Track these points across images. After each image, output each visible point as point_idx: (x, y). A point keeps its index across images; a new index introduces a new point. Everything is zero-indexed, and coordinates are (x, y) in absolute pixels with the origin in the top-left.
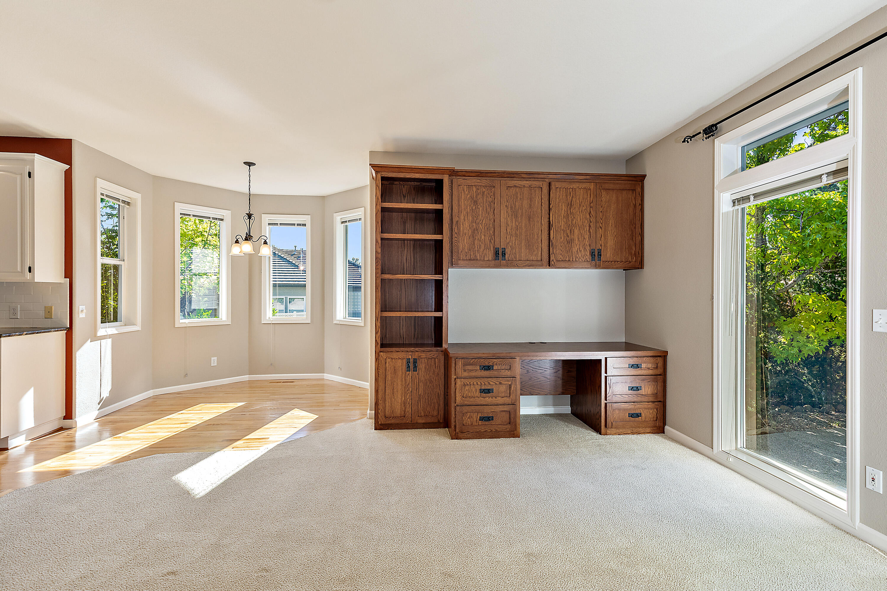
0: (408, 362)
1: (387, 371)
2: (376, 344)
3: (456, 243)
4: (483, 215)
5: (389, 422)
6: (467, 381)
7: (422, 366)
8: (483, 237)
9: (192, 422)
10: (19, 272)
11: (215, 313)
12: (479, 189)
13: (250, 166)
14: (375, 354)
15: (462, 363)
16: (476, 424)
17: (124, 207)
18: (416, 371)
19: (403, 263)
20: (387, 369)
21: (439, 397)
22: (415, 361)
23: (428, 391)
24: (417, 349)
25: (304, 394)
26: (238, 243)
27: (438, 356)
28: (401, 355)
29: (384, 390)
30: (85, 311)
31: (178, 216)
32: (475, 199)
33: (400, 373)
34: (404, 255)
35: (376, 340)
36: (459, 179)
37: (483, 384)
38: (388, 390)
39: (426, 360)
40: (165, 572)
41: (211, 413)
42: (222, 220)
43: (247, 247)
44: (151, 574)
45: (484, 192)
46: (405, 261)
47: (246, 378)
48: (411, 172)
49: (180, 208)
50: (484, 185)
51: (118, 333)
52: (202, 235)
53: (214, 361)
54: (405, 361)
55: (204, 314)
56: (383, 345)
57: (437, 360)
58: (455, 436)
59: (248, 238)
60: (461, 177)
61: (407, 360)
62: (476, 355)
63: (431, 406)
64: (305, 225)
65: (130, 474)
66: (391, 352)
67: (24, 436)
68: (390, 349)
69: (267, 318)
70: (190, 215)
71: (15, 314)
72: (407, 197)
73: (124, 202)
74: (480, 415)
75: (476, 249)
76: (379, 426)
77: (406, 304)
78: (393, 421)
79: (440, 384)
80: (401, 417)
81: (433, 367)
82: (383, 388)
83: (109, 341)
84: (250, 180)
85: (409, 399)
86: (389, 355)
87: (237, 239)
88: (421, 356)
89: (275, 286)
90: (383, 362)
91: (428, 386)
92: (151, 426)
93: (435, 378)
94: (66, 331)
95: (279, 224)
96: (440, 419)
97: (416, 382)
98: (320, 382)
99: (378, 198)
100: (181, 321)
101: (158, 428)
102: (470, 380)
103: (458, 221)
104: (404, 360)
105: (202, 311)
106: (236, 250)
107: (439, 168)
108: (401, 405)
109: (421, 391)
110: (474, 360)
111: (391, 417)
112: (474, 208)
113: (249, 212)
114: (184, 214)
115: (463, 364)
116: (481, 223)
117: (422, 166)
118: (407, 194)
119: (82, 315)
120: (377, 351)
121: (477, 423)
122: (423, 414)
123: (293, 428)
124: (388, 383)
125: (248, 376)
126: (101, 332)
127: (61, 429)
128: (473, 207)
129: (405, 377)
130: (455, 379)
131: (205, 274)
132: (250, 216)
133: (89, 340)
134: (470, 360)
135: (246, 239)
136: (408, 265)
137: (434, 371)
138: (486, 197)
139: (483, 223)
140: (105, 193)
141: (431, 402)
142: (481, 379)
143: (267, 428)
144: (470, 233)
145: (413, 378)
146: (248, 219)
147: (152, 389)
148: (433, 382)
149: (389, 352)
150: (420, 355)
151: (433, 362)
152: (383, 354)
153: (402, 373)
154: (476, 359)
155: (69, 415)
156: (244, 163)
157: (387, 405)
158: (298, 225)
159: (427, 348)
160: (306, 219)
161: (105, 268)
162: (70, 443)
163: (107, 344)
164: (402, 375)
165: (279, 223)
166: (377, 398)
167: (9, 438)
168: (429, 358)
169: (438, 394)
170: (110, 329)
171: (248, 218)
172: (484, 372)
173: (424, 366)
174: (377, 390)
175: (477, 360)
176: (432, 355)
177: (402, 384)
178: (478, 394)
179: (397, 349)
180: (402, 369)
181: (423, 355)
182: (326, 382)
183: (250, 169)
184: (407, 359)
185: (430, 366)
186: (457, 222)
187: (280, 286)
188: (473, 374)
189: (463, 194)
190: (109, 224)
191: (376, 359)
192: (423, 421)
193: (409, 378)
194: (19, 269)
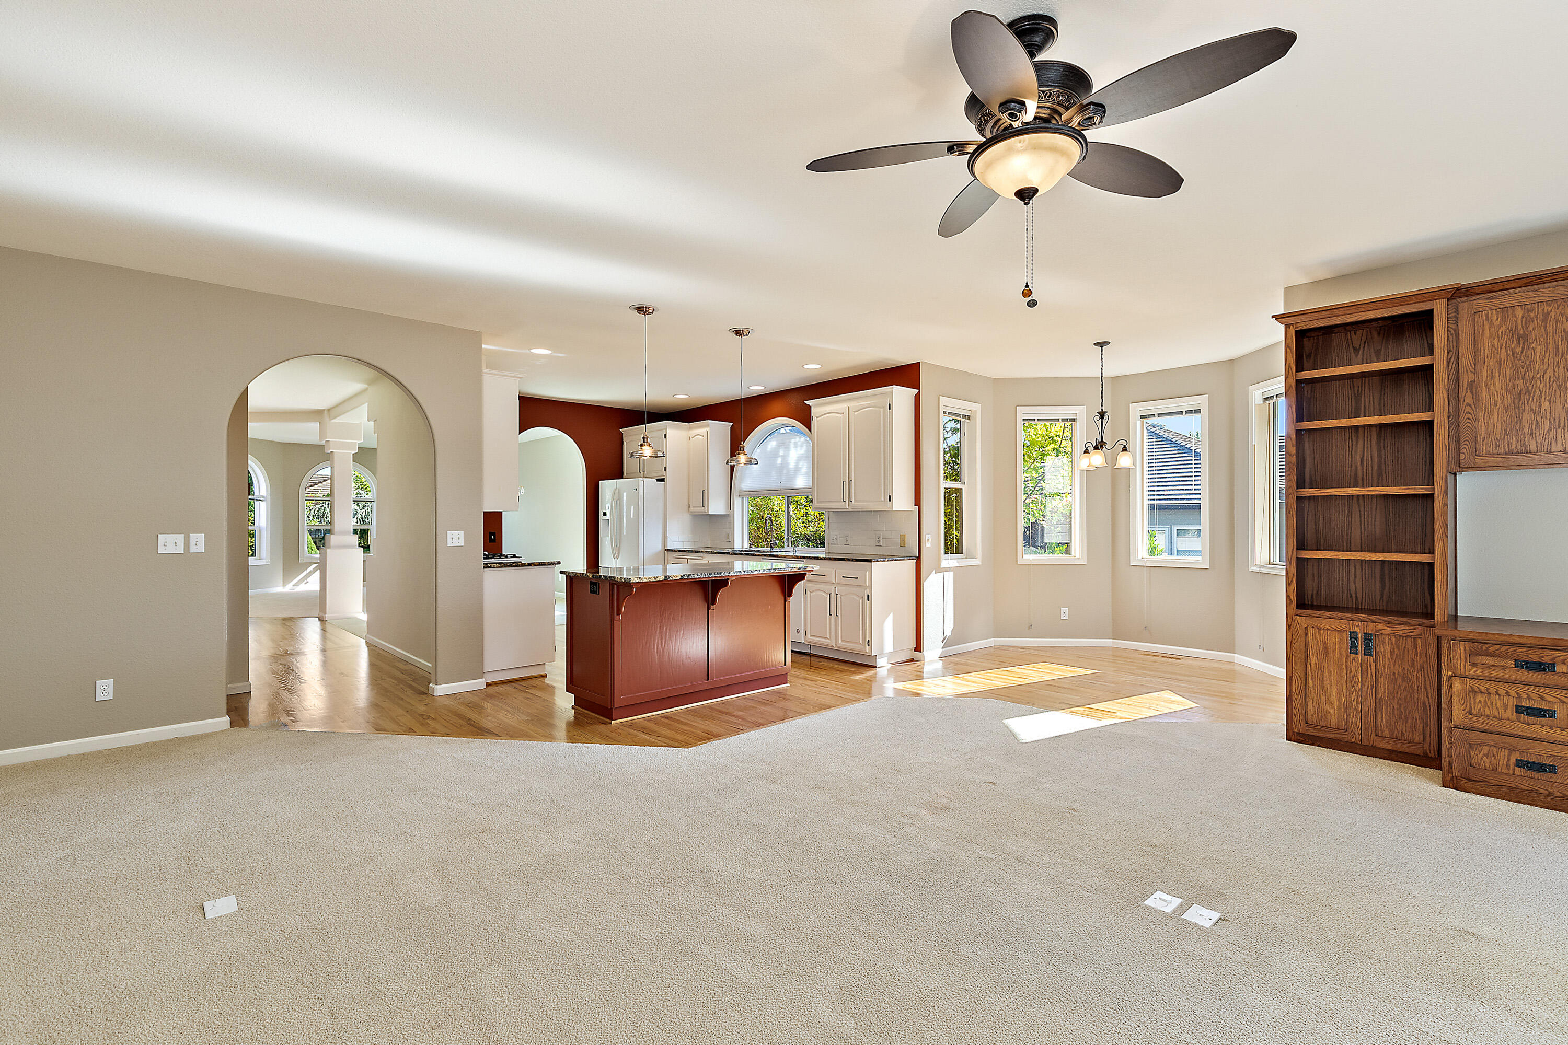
0: (1353, 636)
1: (1309, 648)
2: (1288, 602)
3: (1469, 425)
4: (1546, 360)
5: (1315, 733)
6: (1477, 685)
7: (1384, 648)
8: (1546, 405)
9: (1031, 678)
10: (882, 501)
11: (1067, 547)
12: (1532, 311)
13: (1102, 347)
14: (1287, 617)
15: (1465, 650)
16: (1505, 771)
17: (964, 422)
18: (1371, 655)
19: (1353, 468)
20: (1310, 644)
21: (1425, 710)
22: (1368, 638)
23: (1399, 694)
24: (1373, 617)
25: (1189, 676)
26: (1088, 453)
27: (1421, 635)
28: (1338, 624)
29: (1303, 679)
30: (930, 540)
31: (1020, 422)
32: (1521, 332)
33: (1337, 655)
34: (1356, 452)
35: (1288, 596)
36: (1475, 302)
37: (1525, 696)
38: (1312, 679)
39: (1394, 639)
40: (987, 780)
41: (1053, 673)
42: (1074, 420)
43: (1097, 459)
44: (977, 778)
45: (1546, 315)
46: (1359, 464)
47: (1108, 642)
48: (1357, 311)
49: (1023, 412)
50: (1547, 299)
51: (958, 566)
52: (1054, 441)
53: (1065, 613)
54: (1346, 636)
55: (1056, 549)
56: (1301, 605)
57: (1419, 641)
58: (1451, 783)
59: (1100, 445)
60: (1482, 296)
61: (1350, 635)
62: (1503, 638)
63: (1406, 722)
64: (1198, 411)
65: (966, 709)
66: (1317, 617)
67: (886, 658)
68: (1316, 612)
69: (1140, 558)
70: (1034, 420)
71: (879, 541)
72: (1364, 350)
73: (964, 416)
74: (1517, 756)
75: (1526, 430)
76: (1294, 736)
77: (1363, 539)
78: (1322, 733)
79: (1428, 687)
80: (1339, 729)
81: (1410, 652)
82: (1303, 675)
83: (952, 573)
84: (1102, 365)
85: (1355, 702)
86: (1312, 621)
87: (1087, 448)
88: (1381, 630)
89: (1152, 507)
90: (1302, 633)
91: (1399, 686)
92: (989, 674)
93: (1415, 674)
94: (915, 561)
95: (1156, 416)
96: (1428, 751)
97: (1372, 674)
98: (1228, 667)
99: (1290, 367)
100: (1025, 557)
101: (995, 677)
102: (1487, 685)
103: (1474, 381)
104: (1345, 634)
105: (1054, 545)
106: (1084, 462)
107: (1419, 292)
108: (1339, 708)
109: (1383, 692)
110: (1498, 647)
111: (1317, 726)
112: (1519, 350)
113: (1102, 410)
114: (1028, 420)
115: (1467, 652)
116: (1539, 378)
117: (1379, 298)
118: (1362, 346)
119: (928, 545)
120: (1291, 613)
121: (1509, 769)
122: (1387, 733)
123: (1153, 710)
124: (1312, 668)
125: (1111, 640)
126: (944, 564)
127: (912, 660)
128: (1515, 347)
129: (1346, 662)
130: (1450, 677)
131: (1059, 494)
132: (1102, 415)
133: (934, 572)
134: (1487, 646)
135: (1096, 448)
136: (1365, 471)
137: (1413, 661)
138: (1554, 322)
139: (1547, 376)
140: (947, 411)
141: (1406, 716)
142: (1519, 686)
143: (1118, 703)
144: (1508, 400)
145: (1363, 667)
146: (1101, 420)
147: (994, 638)
148: (1410, 680)
149: (1314, 617)
150: (1379, 628)
151: (1410, 645)
152: (1301, 619)
153: (1341, 654)
154: (1503, 645)
155: (918, 648)
156: (1095, 344)
157: (1310, 703)
158: (1187, 412)
159: (1396, 618)
160: (1202, 401)
161: (948, 493)
162: (919, 673)
163: (949, 576)
164: (1340, 659)
165: (1156, 413)
166: (1290, 690)
167: (877, 658)
168: (1400, 636)
169: (1424, 703)
170: (950, 561)
171: (1100, 418)
172: (1528, 674)
173: (1388, 648)
174: (1291, 677)
175: (1507, 647)
176: (1406, 631)
177: (1340, 674)
178: (1510, 713)
179: (1331, 614)
180: (1340, 649)
181: (1386, 629)
182: (1237, 668)
183: (1102, 350)
184: (1350, 632)
185: (1404, 652)
186: (1472, 384)
187: (1161, 508)
188: (1498, 673)
189: (1487, 327)
190: (953, 440)
191: (1289, 627)
192: (1389, 747)
193: (1355, 667)
194: (882, 499)
